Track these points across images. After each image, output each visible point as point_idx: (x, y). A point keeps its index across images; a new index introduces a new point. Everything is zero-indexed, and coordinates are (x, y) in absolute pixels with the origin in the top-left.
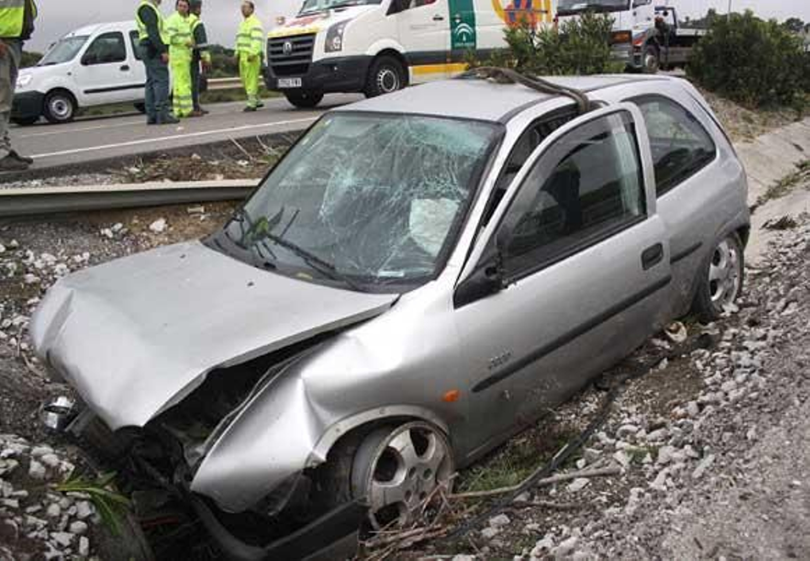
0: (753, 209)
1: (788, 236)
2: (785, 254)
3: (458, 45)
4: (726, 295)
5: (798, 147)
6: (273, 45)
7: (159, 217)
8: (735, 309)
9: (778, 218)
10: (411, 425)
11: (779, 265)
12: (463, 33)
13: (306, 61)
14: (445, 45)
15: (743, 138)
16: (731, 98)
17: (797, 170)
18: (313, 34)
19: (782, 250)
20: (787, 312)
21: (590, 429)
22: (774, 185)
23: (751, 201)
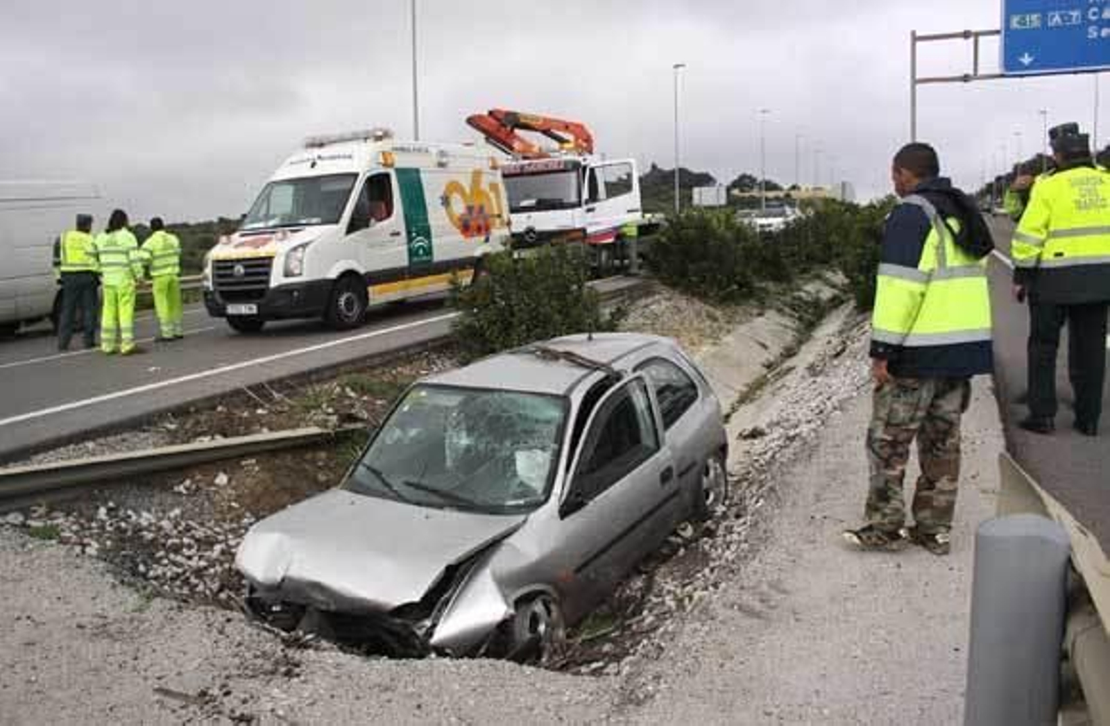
0: (728, 417)
1: (758, 445)
2: (757, 461)
3: (415, 259)
4: (716, 500)
5: (764, 346)
6: (219, 268)
7: (218, 471)
8: (724, 509)
9: (750, 428)
10: (543, 597)
11: (754, 472)
12: (420, 247)
13: (263, 286)
14: (404, 261)
15: (711, 341)
16: (693, 295)
17: (765, 371)
18: (270, 258)
19: (755, 458)
20: (759, 504)
21: (643, 597)
22: (745, 389)
23: (725, 409)
